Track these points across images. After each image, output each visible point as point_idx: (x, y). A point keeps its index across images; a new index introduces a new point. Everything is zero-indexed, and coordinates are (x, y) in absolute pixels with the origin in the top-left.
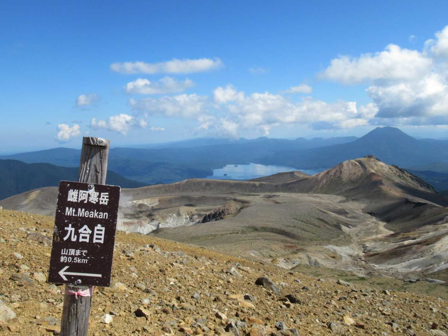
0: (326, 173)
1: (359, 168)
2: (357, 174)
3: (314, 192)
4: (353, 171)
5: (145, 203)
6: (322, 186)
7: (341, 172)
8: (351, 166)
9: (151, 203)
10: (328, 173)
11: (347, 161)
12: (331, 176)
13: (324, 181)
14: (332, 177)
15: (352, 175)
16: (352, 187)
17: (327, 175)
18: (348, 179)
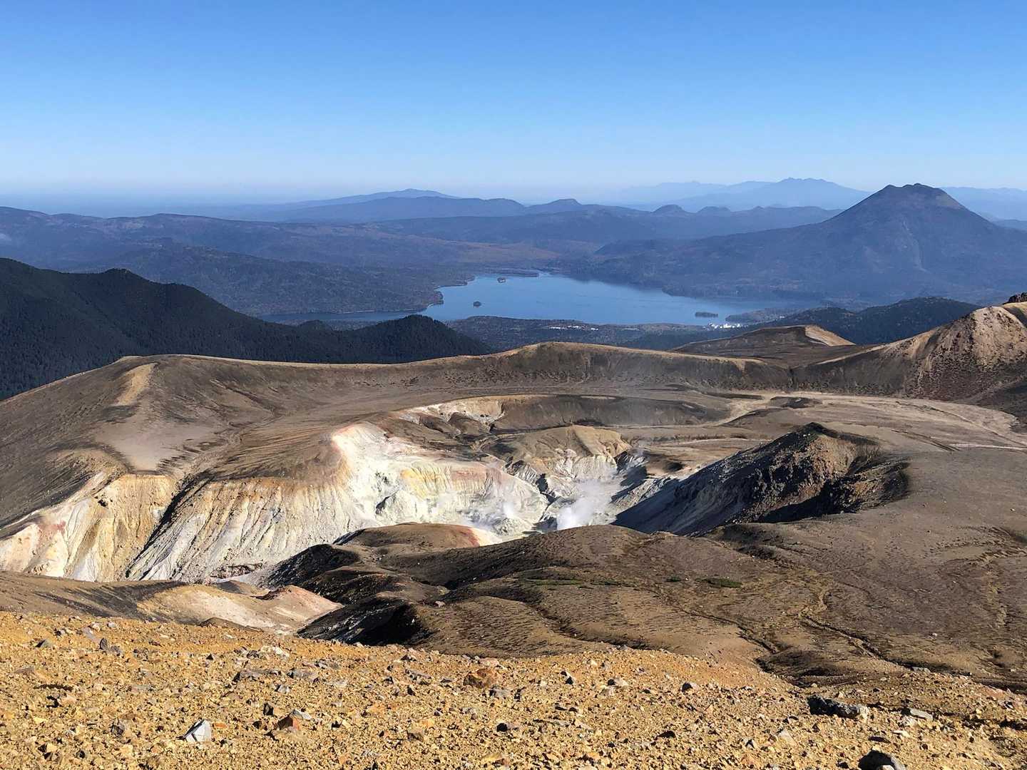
0: (927, 339)
1: (1019, 329)
2: (1016, 347)
3: (908, 394)
4: (1006, 339)
5: (468, 414)
6: (926, 377)
7: (971, 338)
8: (997, 325)
9: (483, 414)
10: (933, 340)
11: (984, 310)
12: (944, 350)
13: (928, 363)
14: (948, 352)
15: (1003, 350)
16: (1010, 384)
17: (932, 348)
18: (994, 361)
